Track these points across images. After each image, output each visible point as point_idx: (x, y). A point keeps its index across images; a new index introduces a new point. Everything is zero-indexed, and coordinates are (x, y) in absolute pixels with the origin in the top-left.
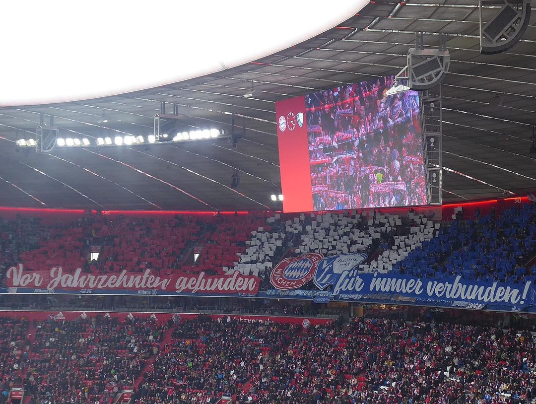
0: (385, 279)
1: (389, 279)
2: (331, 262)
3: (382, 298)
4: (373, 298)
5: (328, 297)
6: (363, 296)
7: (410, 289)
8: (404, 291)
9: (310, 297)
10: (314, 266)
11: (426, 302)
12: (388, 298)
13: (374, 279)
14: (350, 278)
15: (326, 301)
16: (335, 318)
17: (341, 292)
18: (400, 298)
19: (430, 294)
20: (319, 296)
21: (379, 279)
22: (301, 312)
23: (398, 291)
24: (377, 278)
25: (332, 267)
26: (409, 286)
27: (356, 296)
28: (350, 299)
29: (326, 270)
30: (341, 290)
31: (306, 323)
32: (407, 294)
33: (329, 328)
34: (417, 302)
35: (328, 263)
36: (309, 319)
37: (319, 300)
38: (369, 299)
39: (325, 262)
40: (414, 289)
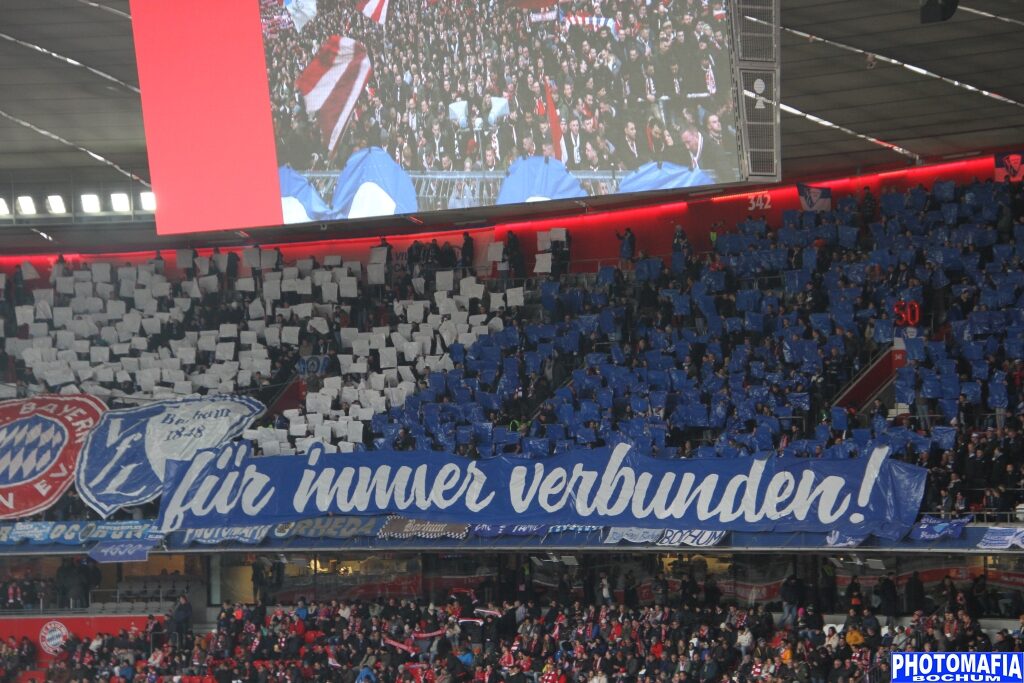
0: (348, 473)
1: (365, 472)
2: (136, 422)
3: (345, 533)
4: (311, 533)
5: (144, 541)
6: (271, 531)
7: (447, 495)
8: (423, 504)
9: (74, 545)
10: (73, 436)
11: (508, 536)
12: (368, 532)
13: (309, 475)
14: (222, 475)
15: (139, 554)
16: (162, 610)
17: (191, 520)
18: (411, 528)
19: (520, 506)
20: (108, 541)
21: (328, 473)
22: (32, 600)
23: (402, 505)
24: (318, 469)
25: (143, 438)
26: (439, 486)
27: (245, 533)
28: (226, 543)
29: (122, 449)
30: (189, 514)
31: (54, 637)
32: (434, 513)
33: (143, 647)
34: (474, 537)
35: (124, 426)
36: (65, 622)
37: (109, 554)
38: (296, 539)
39: (115, 426)
40: (459, 493)
